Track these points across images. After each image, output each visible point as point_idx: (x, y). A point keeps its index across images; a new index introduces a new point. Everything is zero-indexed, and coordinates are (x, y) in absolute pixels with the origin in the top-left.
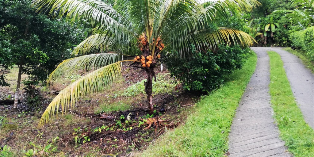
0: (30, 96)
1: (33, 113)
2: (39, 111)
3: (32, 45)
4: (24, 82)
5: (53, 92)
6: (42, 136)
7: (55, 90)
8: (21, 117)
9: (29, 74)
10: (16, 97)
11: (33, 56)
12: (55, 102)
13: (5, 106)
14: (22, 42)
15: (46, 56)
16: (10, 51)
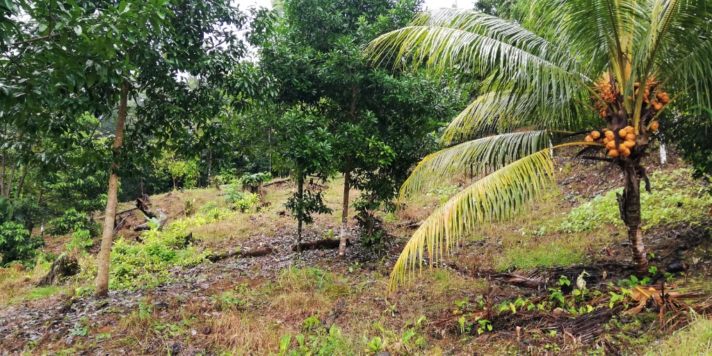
0: (367, 232)
1: (372, 265)
2: (384, 262)
3: (364, 131)
4: (356, 205)
5: (407, 224)
6: (395, 313)
7: (409, 219)
8: (353, 273)
9: (361, 188)
10: (342, 235)
11: (368, 152)
12: (415, 243)
13: (326, 251)
14: (348, 128)
15: (390, 151)
16: (329, 147)
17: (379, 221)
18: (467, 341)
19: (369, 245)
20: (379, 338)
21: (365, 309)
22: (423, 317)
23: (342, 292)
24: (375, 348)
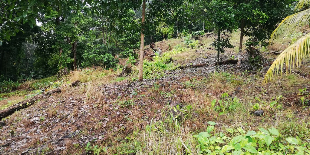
1: (254, 72)
2: (260, 70)
4: (246, 43)
5: (273, 52)
6: (266, 93)
8: (245, 75)
10: (239, 58)
11: (253, 17)
13: (231, 65)
15: (265, 16)
16: (233, 16)
17: (258, 51)
18: (305, 108)
19: (253, 62)
20: (258, 104)
21: (251, 91)
22: (281, 96)
23: (239, 83)
24: (256, 108)
